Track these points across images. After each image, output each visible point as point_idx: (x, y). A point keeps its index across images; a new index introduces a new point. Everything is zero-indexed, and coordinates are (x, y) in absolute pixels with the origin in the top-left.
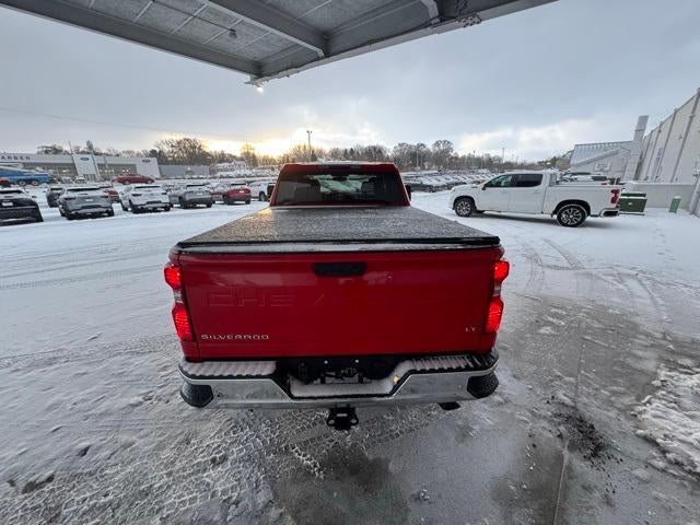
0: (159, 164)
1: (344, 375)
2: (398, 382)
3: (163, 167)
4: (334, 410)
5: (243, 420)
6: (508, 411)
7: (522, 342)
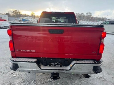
0: (8, 17)
1: (56, 64)
2: (72, 66)
3: (9, 18)
4: (53, 74)
5: (27, 80)
6: (106, 83)
7: (111, 65)
